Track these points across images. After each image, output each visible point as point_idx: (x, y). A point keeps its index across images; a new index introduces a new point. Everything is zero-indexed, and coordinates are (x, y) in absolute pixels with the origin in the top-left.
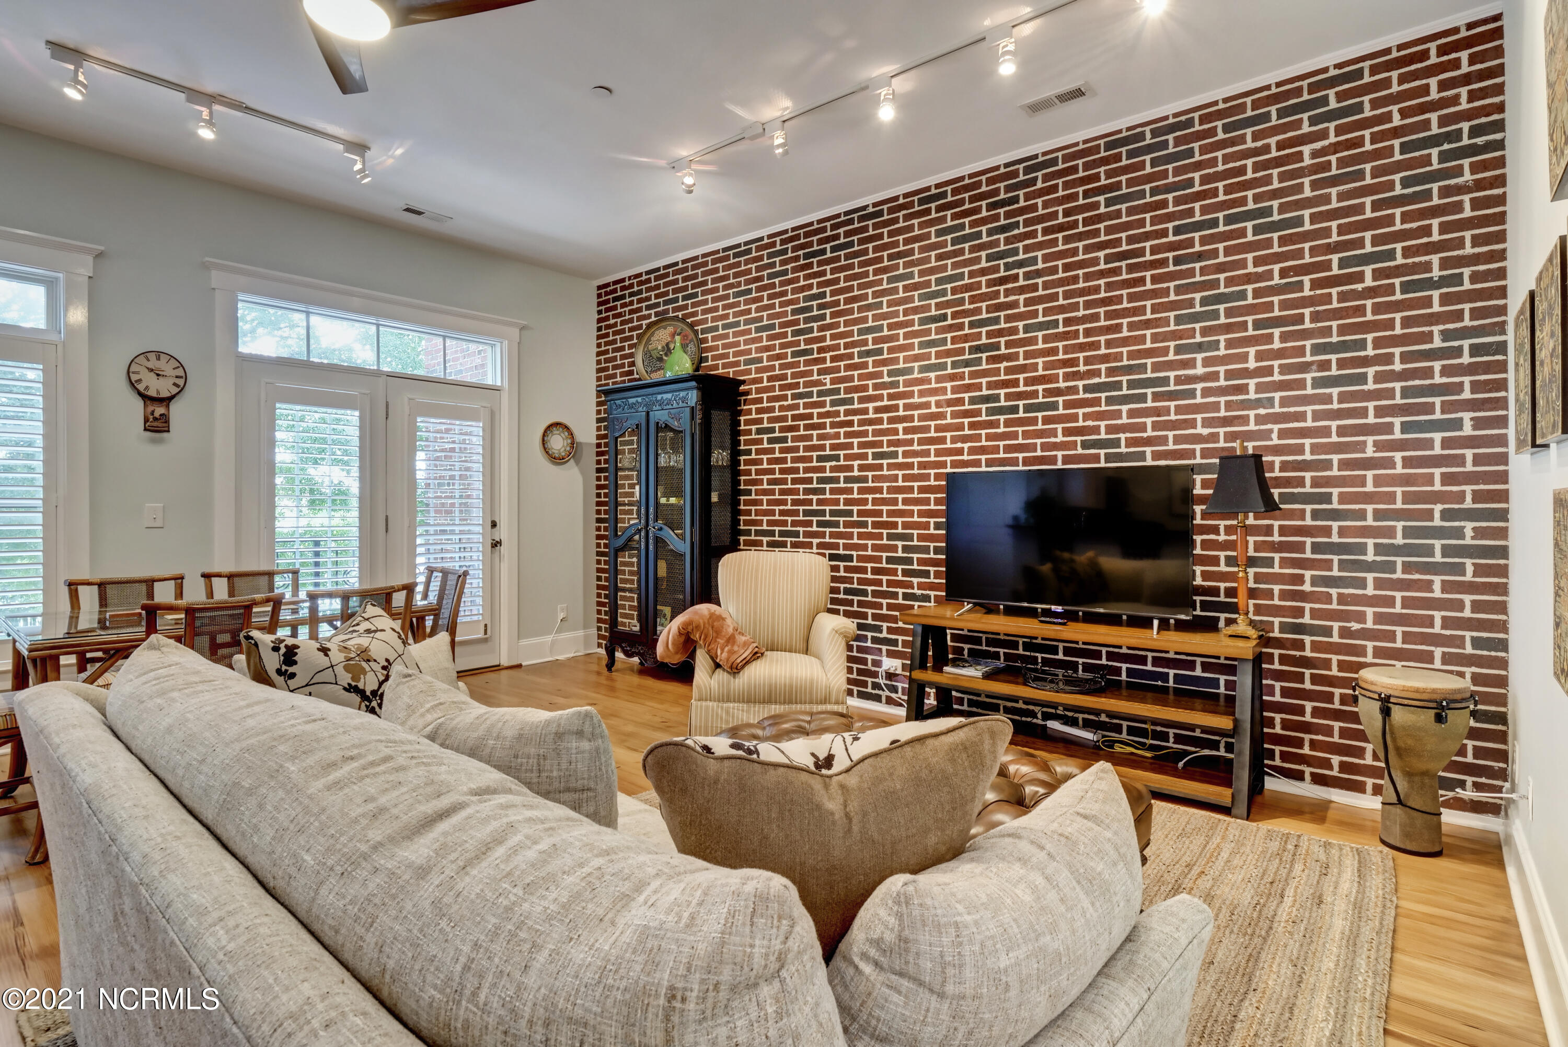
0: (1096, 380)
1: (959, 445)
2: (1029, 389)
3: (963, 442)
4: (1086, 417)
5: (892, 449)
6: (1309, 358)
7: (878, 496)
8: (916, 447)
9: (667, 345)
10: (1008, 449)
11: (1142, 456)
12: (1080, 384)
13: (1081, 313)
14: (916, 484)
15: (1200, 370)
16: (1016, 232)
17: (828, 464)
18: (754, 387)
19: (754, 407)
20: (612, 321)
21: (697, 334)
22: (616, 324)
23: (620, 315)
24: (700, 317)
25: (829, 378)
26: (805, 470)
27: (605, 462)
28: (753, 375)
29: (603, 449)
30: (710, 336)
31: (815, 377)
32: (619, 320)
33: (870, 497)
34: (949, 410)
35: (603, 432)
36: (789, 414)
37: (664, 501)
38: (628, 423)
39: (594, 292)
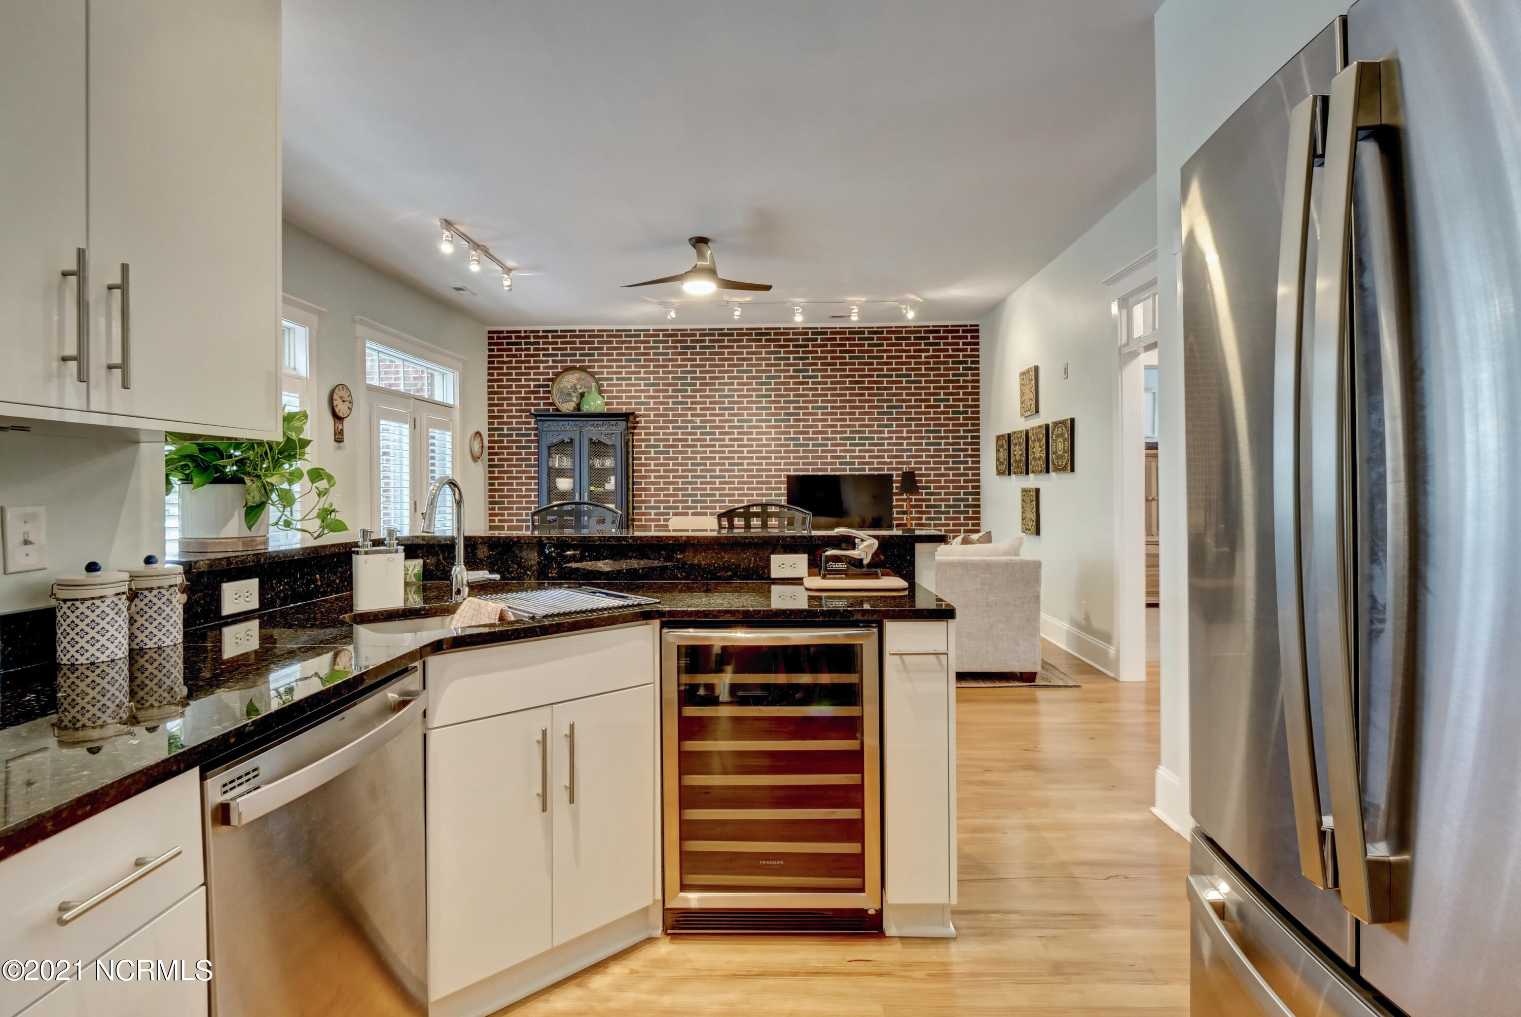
0: (845, 435)
1: (779, 461)
2: (814, 436)
4: (841, 451)
6: (924, 435)
8: (754, 461)
9: (575, 385)
10: (804, 464)
11: (864, 470)
12: (838, 436)
13: (838, 404)
14: (755, 480)
15: (886, 435)
16: (807, 361)
17: (699, 468)
18: (643, 419)
19: (643, 432)
20: (505, 359)
21: (597, 380)
22: (511, 362)
23: (515, 356)
24: (596, 370)
25: (698, 419)
26: (683, 471)
27: (499, 460)
28: (642, 412)
29: (496, 450)
30: (605, 383)
31: (689, 418)
32: (514, 360)
33: (727, 486)
34: (773, 443)
35: (496, 438)
36: (671, 437)
37: (592, 488)
38: (561, 437)
39: (486, 335)
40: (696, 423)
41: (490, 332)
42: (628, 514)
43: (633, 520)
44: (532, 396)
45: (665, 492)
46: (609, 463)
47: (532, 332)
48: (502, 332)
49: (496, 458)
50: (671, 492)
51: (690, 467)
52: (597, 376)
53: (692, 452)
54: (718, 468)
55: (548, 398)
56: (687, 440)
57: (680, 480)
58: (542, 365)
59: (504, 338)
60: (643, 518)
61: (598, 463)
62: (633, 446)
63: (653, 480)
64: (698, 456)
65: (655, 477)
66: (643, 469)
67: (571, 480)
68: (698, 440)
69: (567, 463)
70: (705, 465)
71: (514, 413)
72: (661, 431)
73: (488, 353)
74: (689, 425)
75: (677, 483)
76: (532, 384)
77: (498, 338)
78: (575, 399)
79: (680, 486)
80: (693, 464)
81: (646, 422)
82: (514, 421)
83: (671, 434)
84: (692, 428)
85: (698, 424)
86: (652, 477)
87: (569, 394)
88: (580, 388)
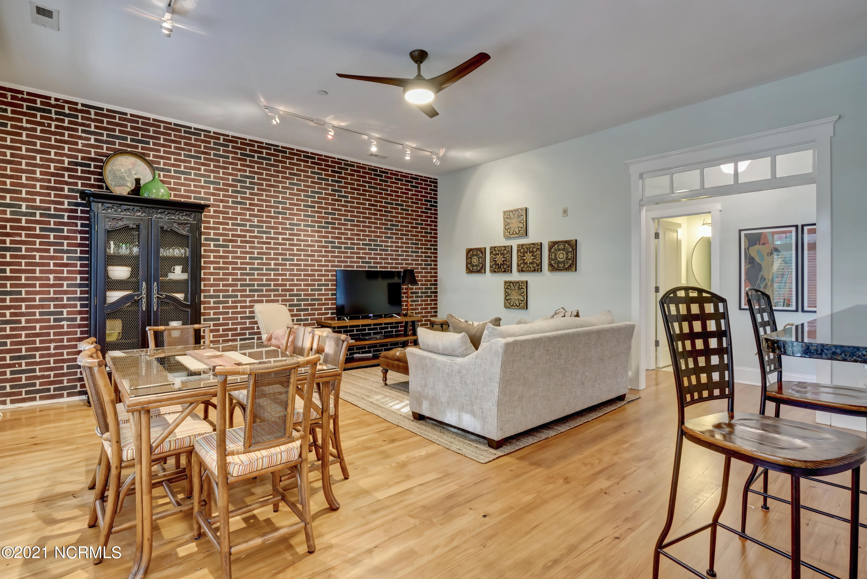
0: (365, 242)
1: (320, 258)
2: (345, 241)
3: (322, 257)
4: (363, 253)
5: (291, 257)
6: (410, 245)
7: (284, 277)
8: (302, 257)
9: (129, 170)
10: (338, 261)
11: (377, 267)
14: (302, 273)
15: (389, 244)
17: (256, 262)
20: (25, 125)
21: (153, 169)
22: (34, 129)
23: (41, 124)
24: (151, 158)
25: (256, 219)
26: (242, 263)
31: (248, 217)
32: (39, 128)
33: (280, 278)
34: (316, 244)
36: (230, 233)
38: (124, 222)
40: (254, 222)
44: (66, 173)
45: (224, 282)
46: (176, 252)
47: (66, 102)
48: (20, 92)
50: (230, 282)
51: (248, 260)
52: (152, 165)
53: (251, 248)
54: (273, 262)
56: (245, 236)
57: (239, 272)
58: (80, 141)
59: (24, 100)
61: (164, 252)
63: (212, 270)
64: (256, 251)
65: (215, 268)
66: (202, 260)
67: (129, 269)
68: (256, 237)
69: (126, 250)
70: (262, 259)
71: (39, 190)
72: (221, 227)
74: (248, 223)
75: (236, 274)
76: (66, 159)
77: (14, 98)
78: (130, 183)
79: (239, 277)
80: (251, 258)
83: (230, 230)
84: (251, 226)
85: (256, 223)
86: (212, 268)
87: (123, 178)
88: (135, 174)
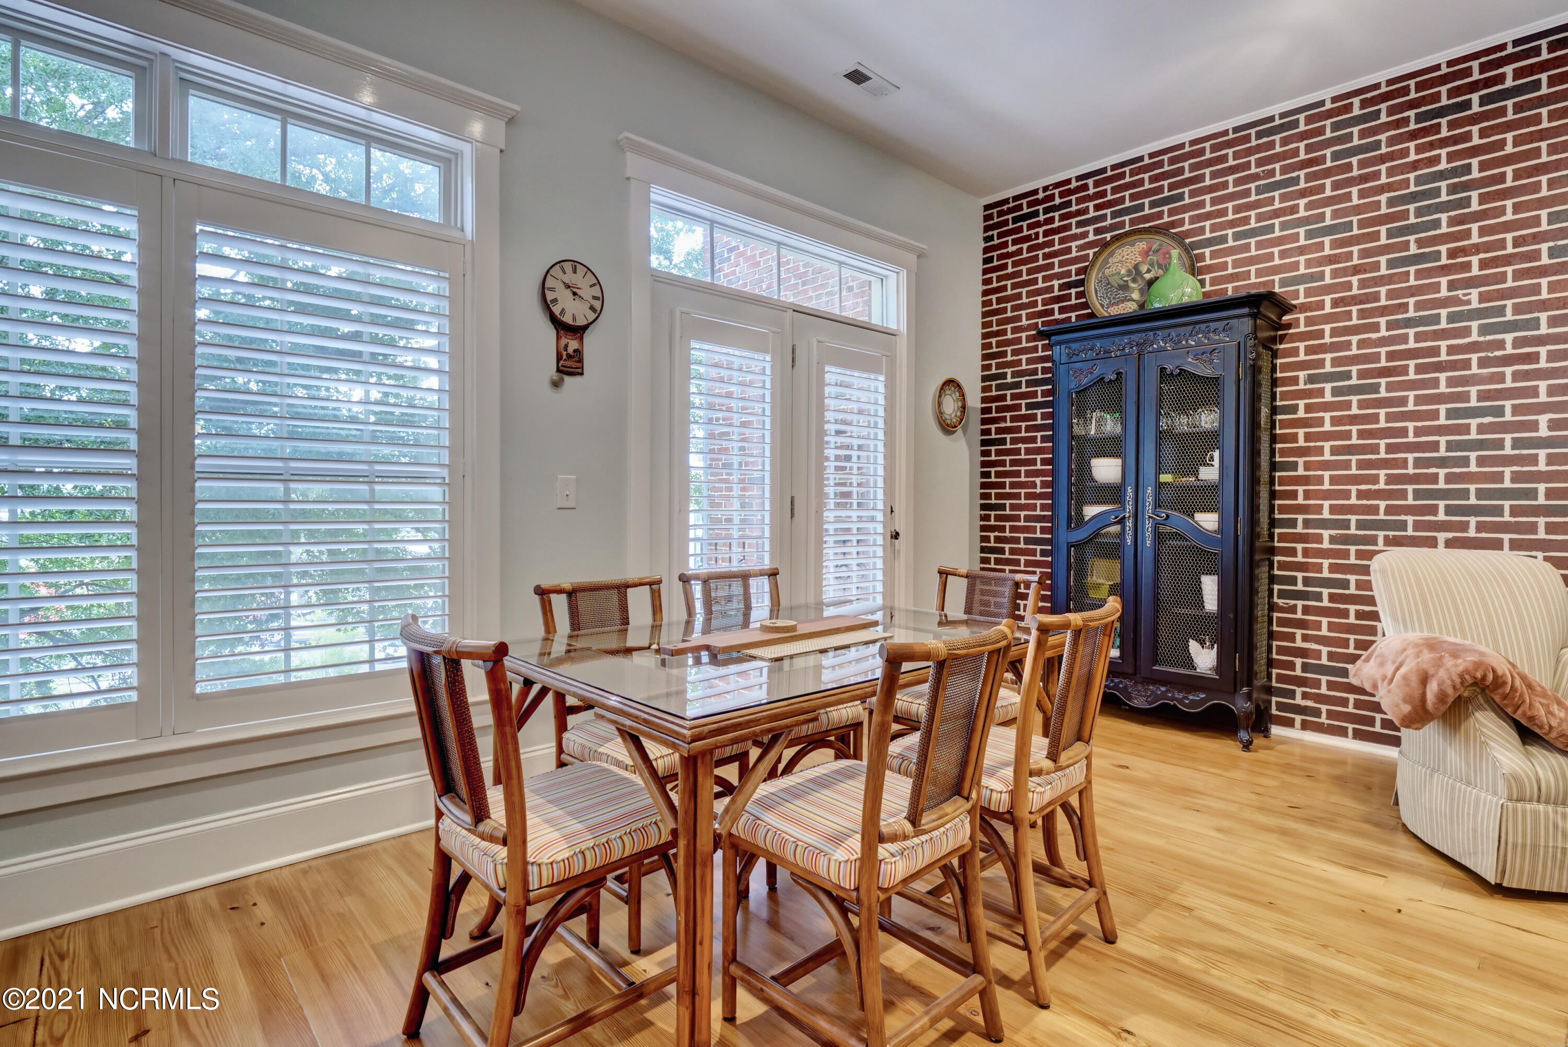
9: (1136, 267)
17: (1475, 422)
18: (1302, 316)
19: (1302, 346)
20: (1011, 249)
21: (1188, 249)
22: (1020, 251)
23: (1027, 239)
24: (1187, 227)
25: (1475, 292)
26: (1420, 431)
27: (999, 431)
28: (1302, 300)
29: (994, 415)
30: (1207, 251)
31: (1444, 293)
32: (1025, 246)
35: (994, 393)
36: (1383, 351)
37: (1166, 478)
38: (1097, 372)
39: (981, 214)
40: (1469, 302)
41: (987, 207)
42: (1253, 535)
43: (1272, 551)
44: (1056, 307)
45: (1363, 487)
46: (1207, 420)
47: (1057, 185)
48: (1006, 201)
49: (993, 427)
51: (1443, 421)
52: (1187, 241)
53: (1453, 381)
54: (1543, 419)
55: (1085, 306)
56: (1433, 352)
57: (1410, 457)
58: (1074, 244)
59: (1010, 211)
60: (1299, 547)
61: (1182, 424)
62: (1274, 383)
63: (1327, 456)
64: (1474, 389)
65: (1335, 451)
66: (1301, 432)
67: (1117, 462)
68: (1474, 347)
69: (1111, 425)
70: (1498, 412)
71: (1024, 344)
72: (1355, 338)
73: (983, 245)
74: (1444, 311)
75: (1402, 463)
76: (1056, 283)
77: (1000, 214)
78: (1136, 295)
79: (1411, 471)
80: (1453, 414)
81: (1309, 321)
82: (1024, 357)
83: (1383, 342)
84: (1454, 317)
85: (1475, 305)
86: (1328, 451)
87: (1125, 287)
88: (1149, 271)
